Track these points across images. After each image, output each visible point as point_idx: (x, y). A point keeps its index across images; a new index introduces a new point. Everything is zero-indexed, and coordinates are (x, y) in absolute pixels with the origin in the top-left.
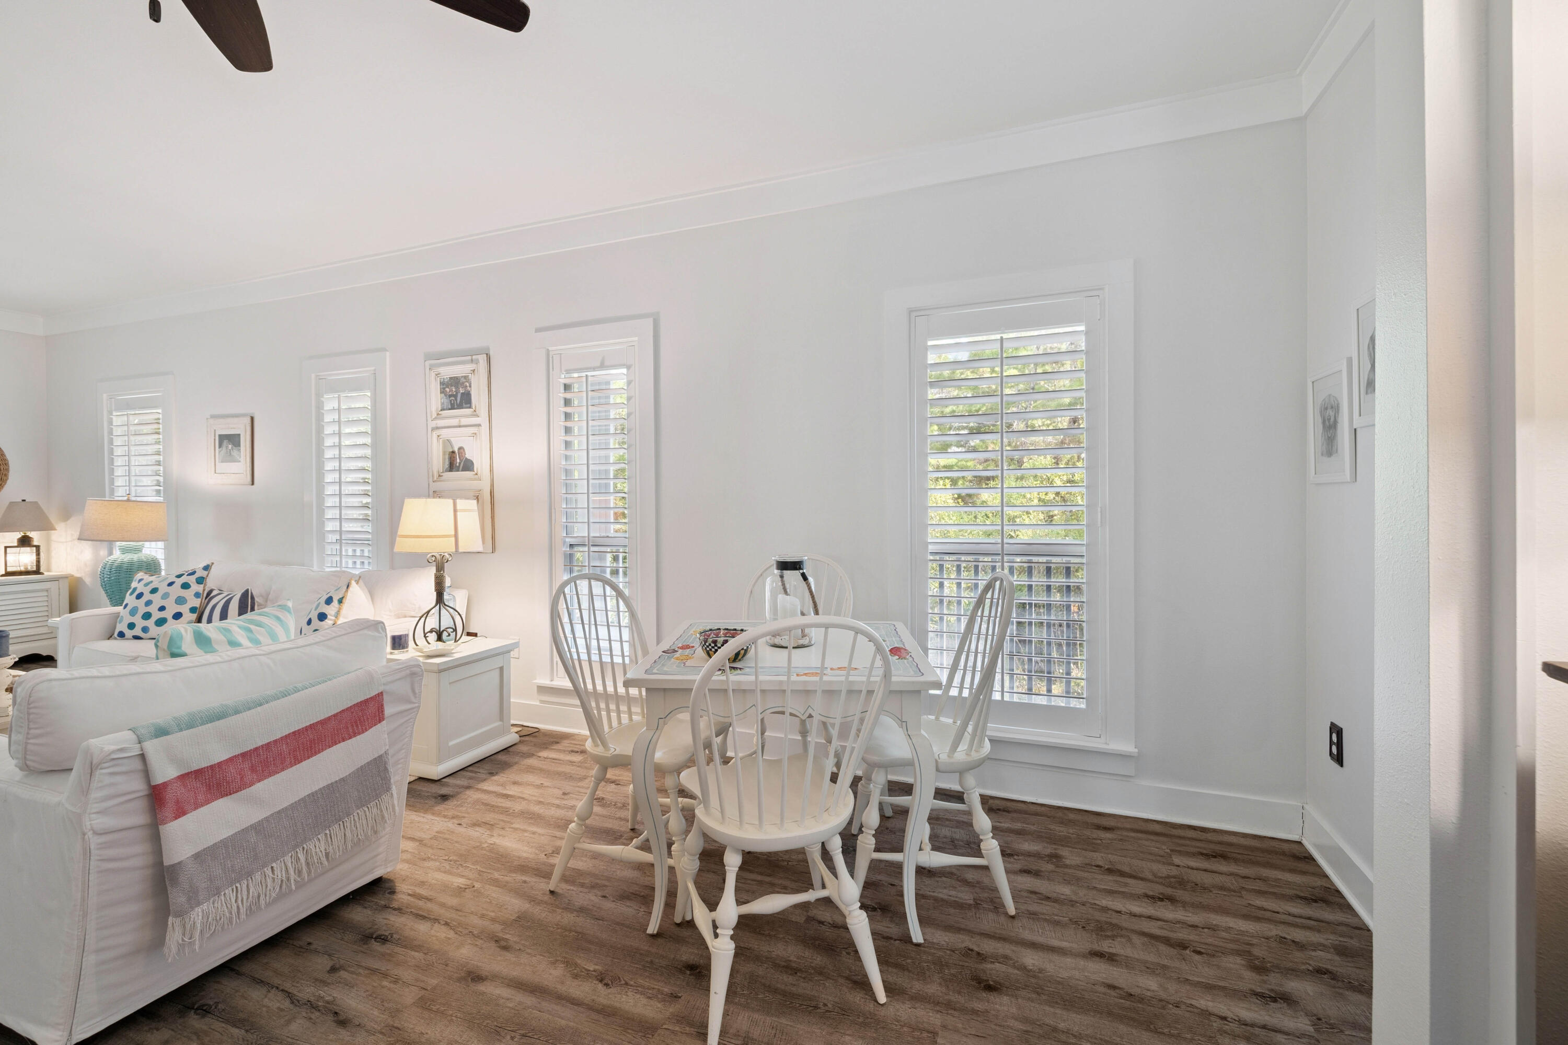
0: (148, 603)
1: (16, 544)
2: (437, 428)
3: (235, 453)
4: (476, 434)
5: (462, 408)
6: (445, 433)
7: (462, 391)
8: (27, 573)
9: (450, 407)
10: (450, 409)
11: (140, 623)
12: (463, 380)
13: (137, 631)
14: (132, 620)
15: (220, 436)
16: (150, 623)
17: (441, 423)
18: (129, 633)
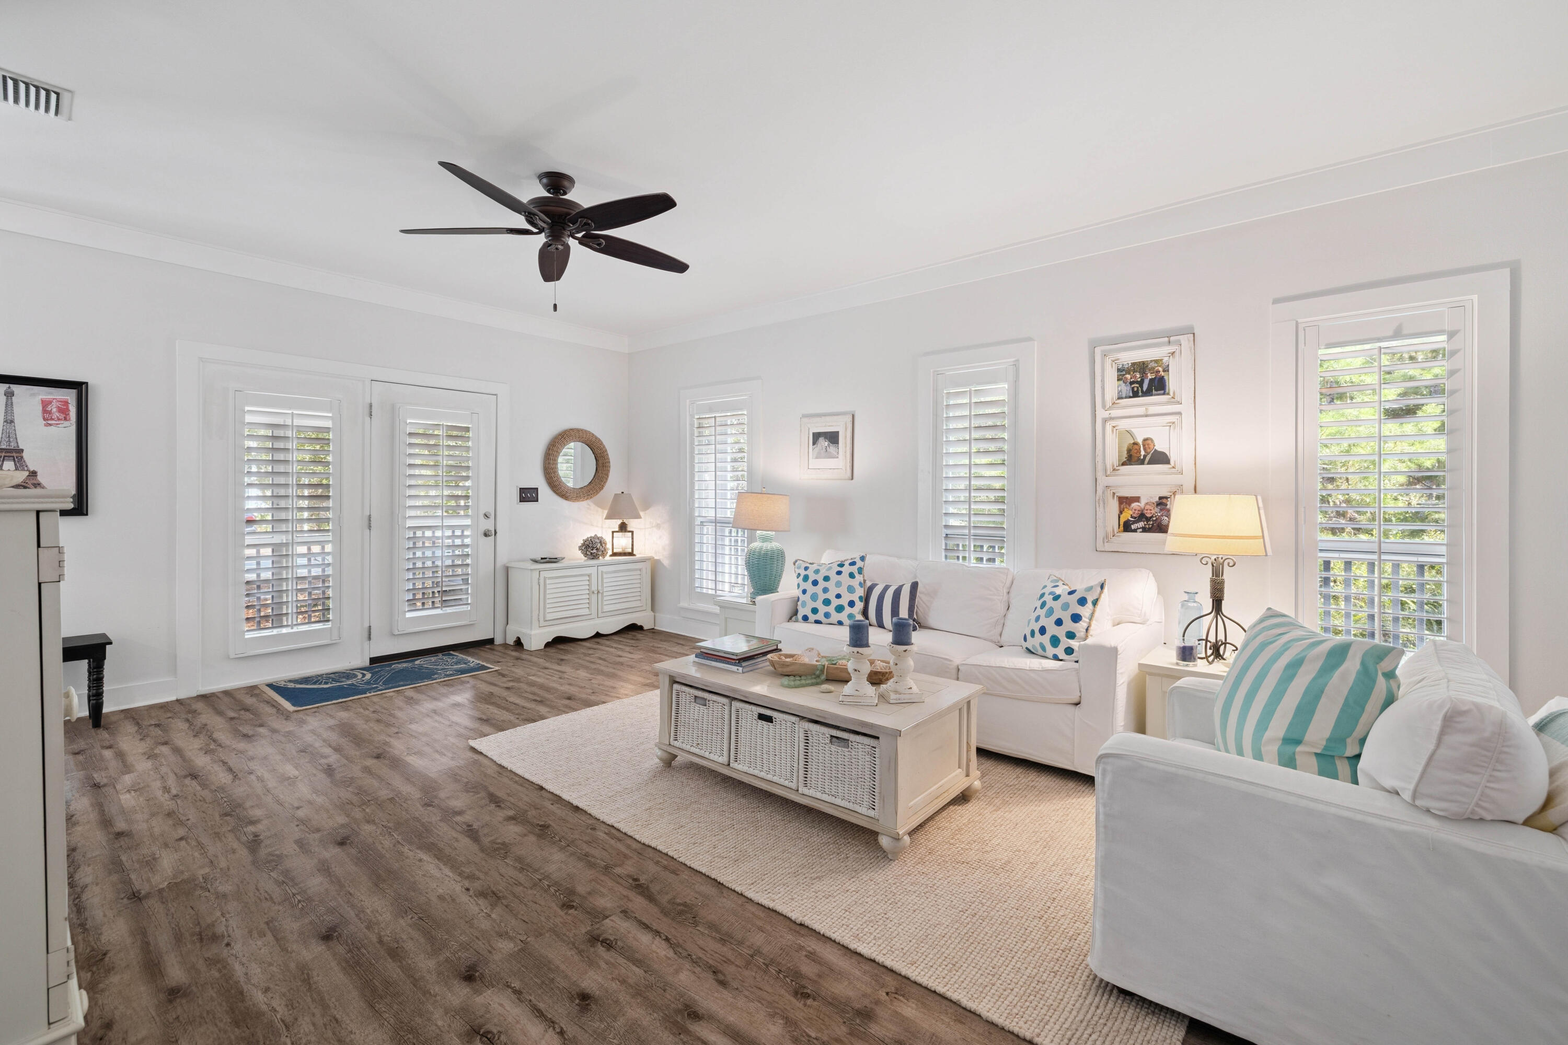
0: (825, 590)
1: (617, 530)
2: (1111, 419)
3: (832, 449)
4: (1174, 423)
5: (1152, 395)
6: (1123, 424)
7: (1150, 376)
8: (625, 554)
9: (1131, 395)
10: (1130, 397)
11: (823, 609)
12: (1153, 364)
13: (820, 616)
14: (815, 605)
15: (814, 434)
16: (831, 609)
17: (1115, 413)
18: (812, 617)
